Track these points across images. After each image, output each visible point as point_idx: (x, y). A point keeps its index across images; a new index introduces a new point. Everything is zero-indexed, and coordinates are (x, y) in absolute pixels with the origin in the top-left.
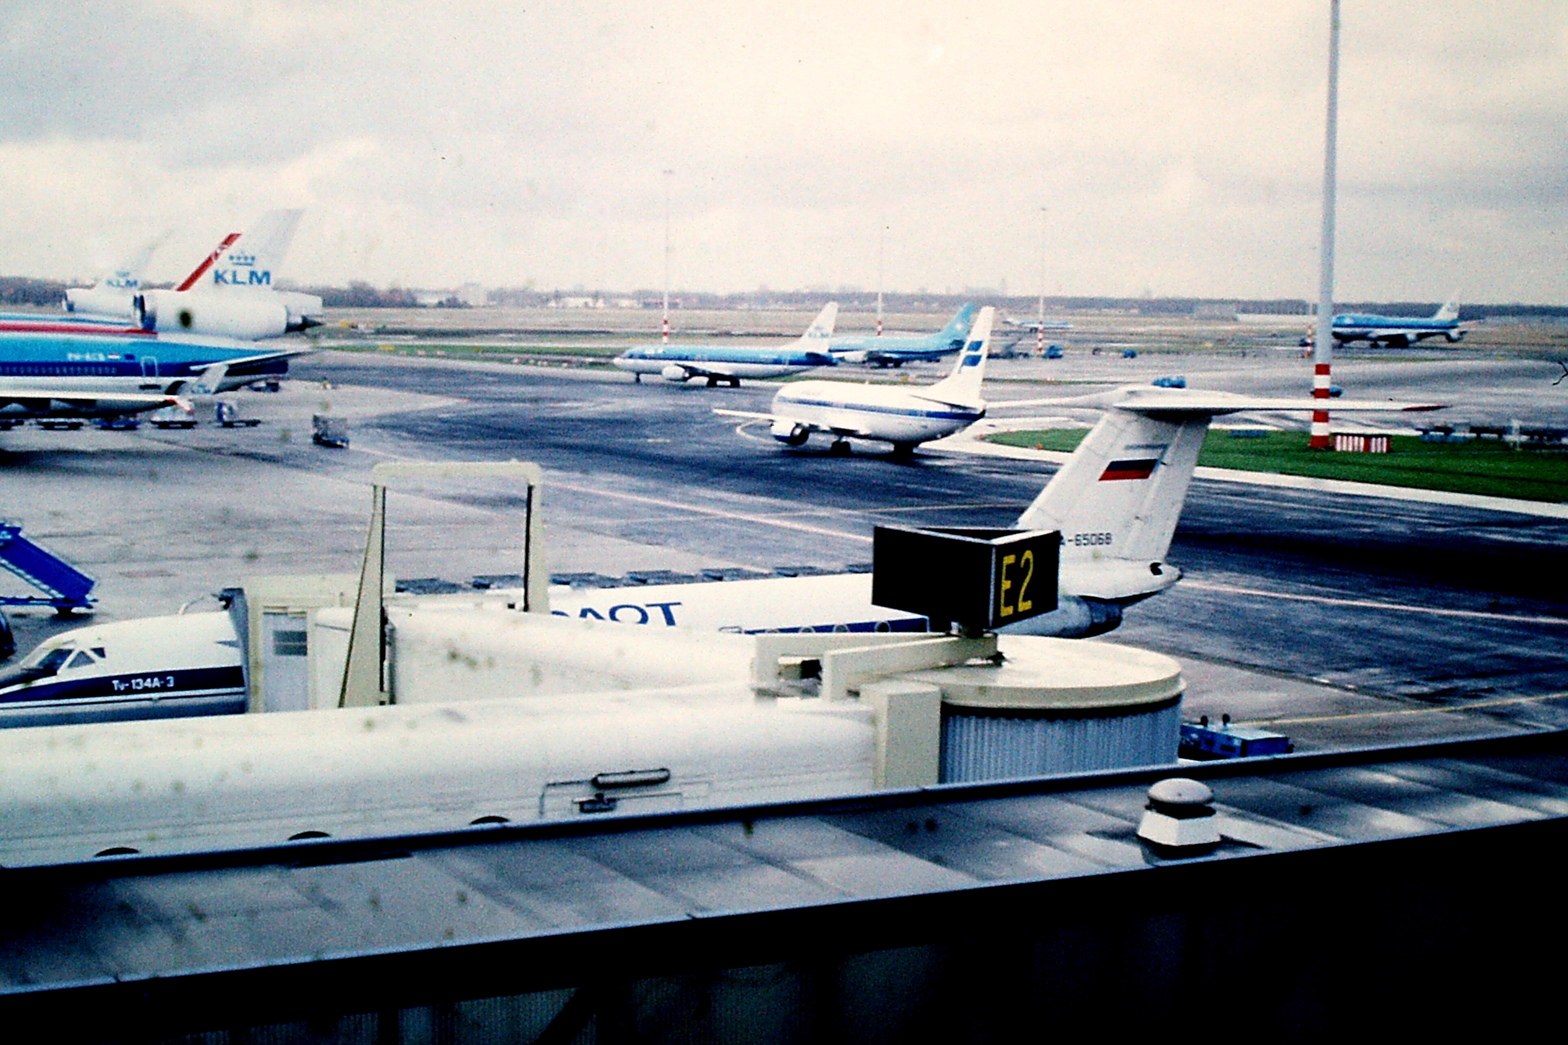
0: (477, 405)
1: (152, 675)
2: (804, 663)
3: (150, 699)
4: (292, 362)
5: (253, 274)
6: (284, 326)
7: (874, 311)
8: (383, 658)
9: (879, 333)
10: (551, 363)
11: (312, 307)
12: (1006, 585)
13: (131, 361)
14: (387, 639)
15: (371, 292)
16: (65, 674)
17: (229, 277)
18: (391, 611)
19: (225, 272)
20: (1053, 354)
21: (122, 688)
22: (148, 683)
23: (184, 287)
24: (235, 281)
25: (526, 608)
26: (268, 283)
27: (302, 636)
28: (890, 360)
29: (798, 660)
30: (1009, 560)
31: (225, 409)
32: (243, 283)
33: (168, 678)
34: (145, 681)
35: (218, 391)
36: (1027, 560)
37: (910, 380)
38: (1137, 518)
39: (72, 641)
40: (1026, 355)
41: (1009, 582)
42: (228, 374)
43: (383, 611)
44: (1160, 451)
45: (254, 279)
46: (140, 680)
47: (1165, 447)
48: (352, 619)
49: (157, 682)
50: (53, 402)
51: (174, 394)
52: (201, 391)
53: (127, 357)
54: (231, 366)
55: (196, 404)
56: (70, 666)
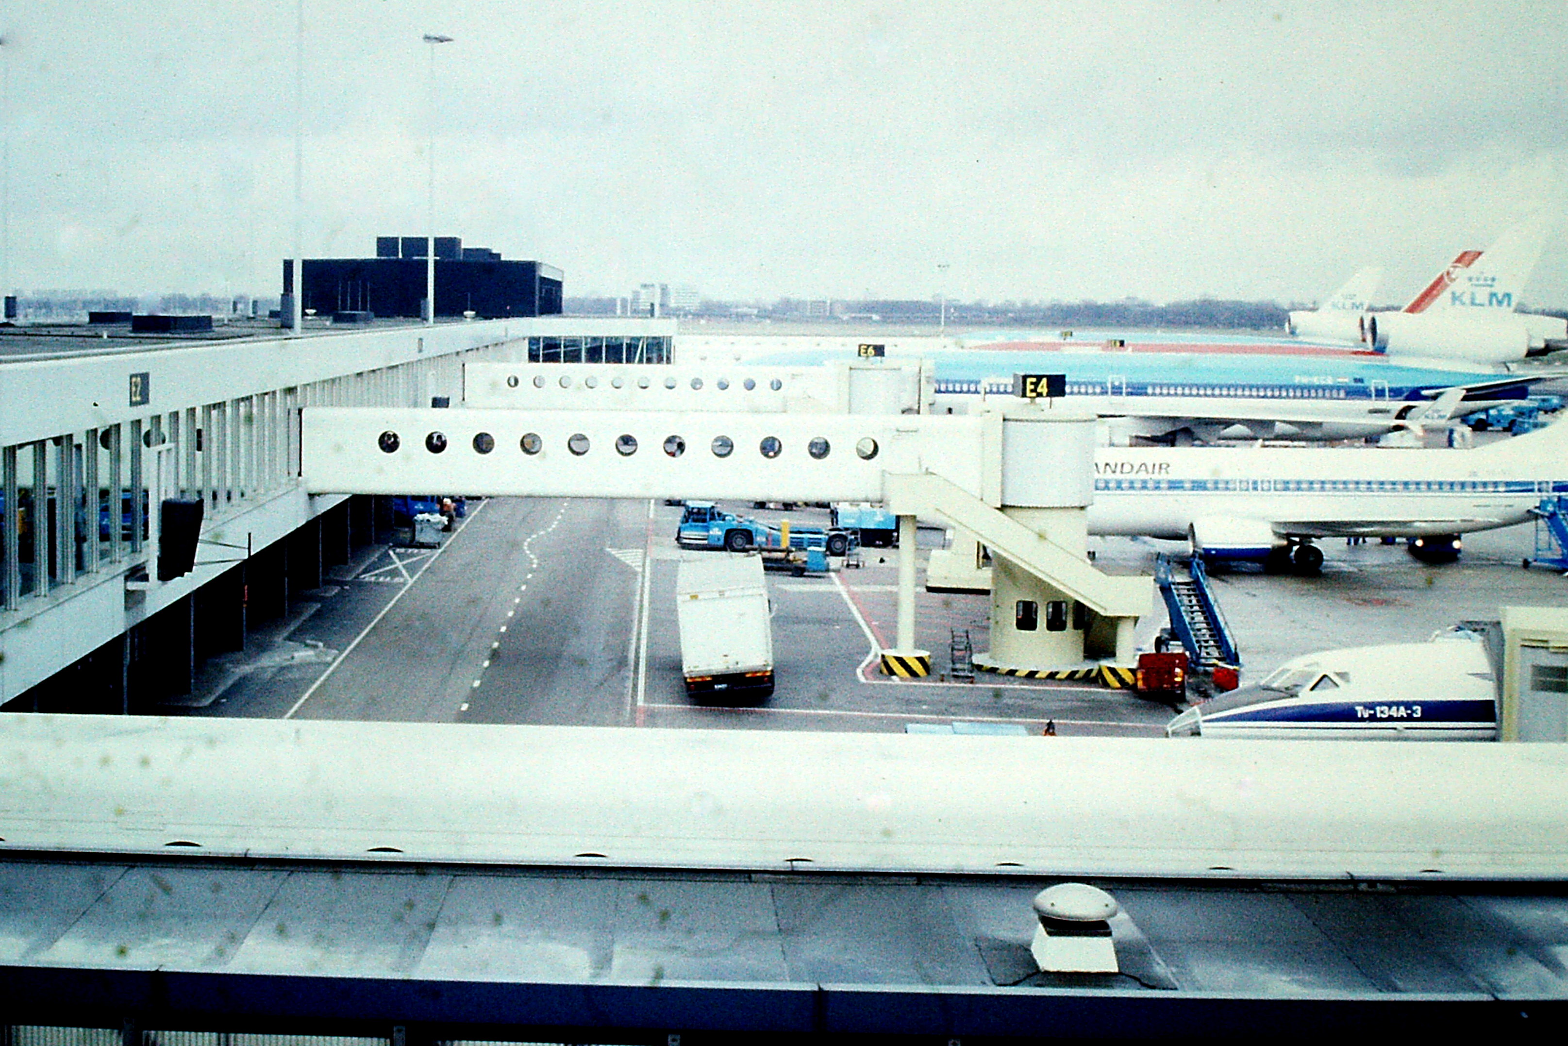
1: (1398, 704)
3: (1395, 729)
4: (1532, 388)
5: (1493, 295)
6: (1525, 351)
11: (1556, 331)
13: (1360, 384)
16: (1307, 697)
21: (1366, 716)
22: (1394, 712)
23: (1414, 308)
24: (1473, 303)
26: (1509, 305)
31: (1456, 435)
32: (1482, 305)
33: (1414, 708)
34: (1390, 708)
35: (1452, 418)
39: (1315, 663)
42: (1465, 399)
45: (1494, 301)
46: (1385, 708)
49: (1403, 712)
50: (1277, 423)
51: (1404, 418)
52: (1436, 415)
53: (1356, 380)
54: (1468, 390)
55: (1427, 430)
56: (1312, 689)
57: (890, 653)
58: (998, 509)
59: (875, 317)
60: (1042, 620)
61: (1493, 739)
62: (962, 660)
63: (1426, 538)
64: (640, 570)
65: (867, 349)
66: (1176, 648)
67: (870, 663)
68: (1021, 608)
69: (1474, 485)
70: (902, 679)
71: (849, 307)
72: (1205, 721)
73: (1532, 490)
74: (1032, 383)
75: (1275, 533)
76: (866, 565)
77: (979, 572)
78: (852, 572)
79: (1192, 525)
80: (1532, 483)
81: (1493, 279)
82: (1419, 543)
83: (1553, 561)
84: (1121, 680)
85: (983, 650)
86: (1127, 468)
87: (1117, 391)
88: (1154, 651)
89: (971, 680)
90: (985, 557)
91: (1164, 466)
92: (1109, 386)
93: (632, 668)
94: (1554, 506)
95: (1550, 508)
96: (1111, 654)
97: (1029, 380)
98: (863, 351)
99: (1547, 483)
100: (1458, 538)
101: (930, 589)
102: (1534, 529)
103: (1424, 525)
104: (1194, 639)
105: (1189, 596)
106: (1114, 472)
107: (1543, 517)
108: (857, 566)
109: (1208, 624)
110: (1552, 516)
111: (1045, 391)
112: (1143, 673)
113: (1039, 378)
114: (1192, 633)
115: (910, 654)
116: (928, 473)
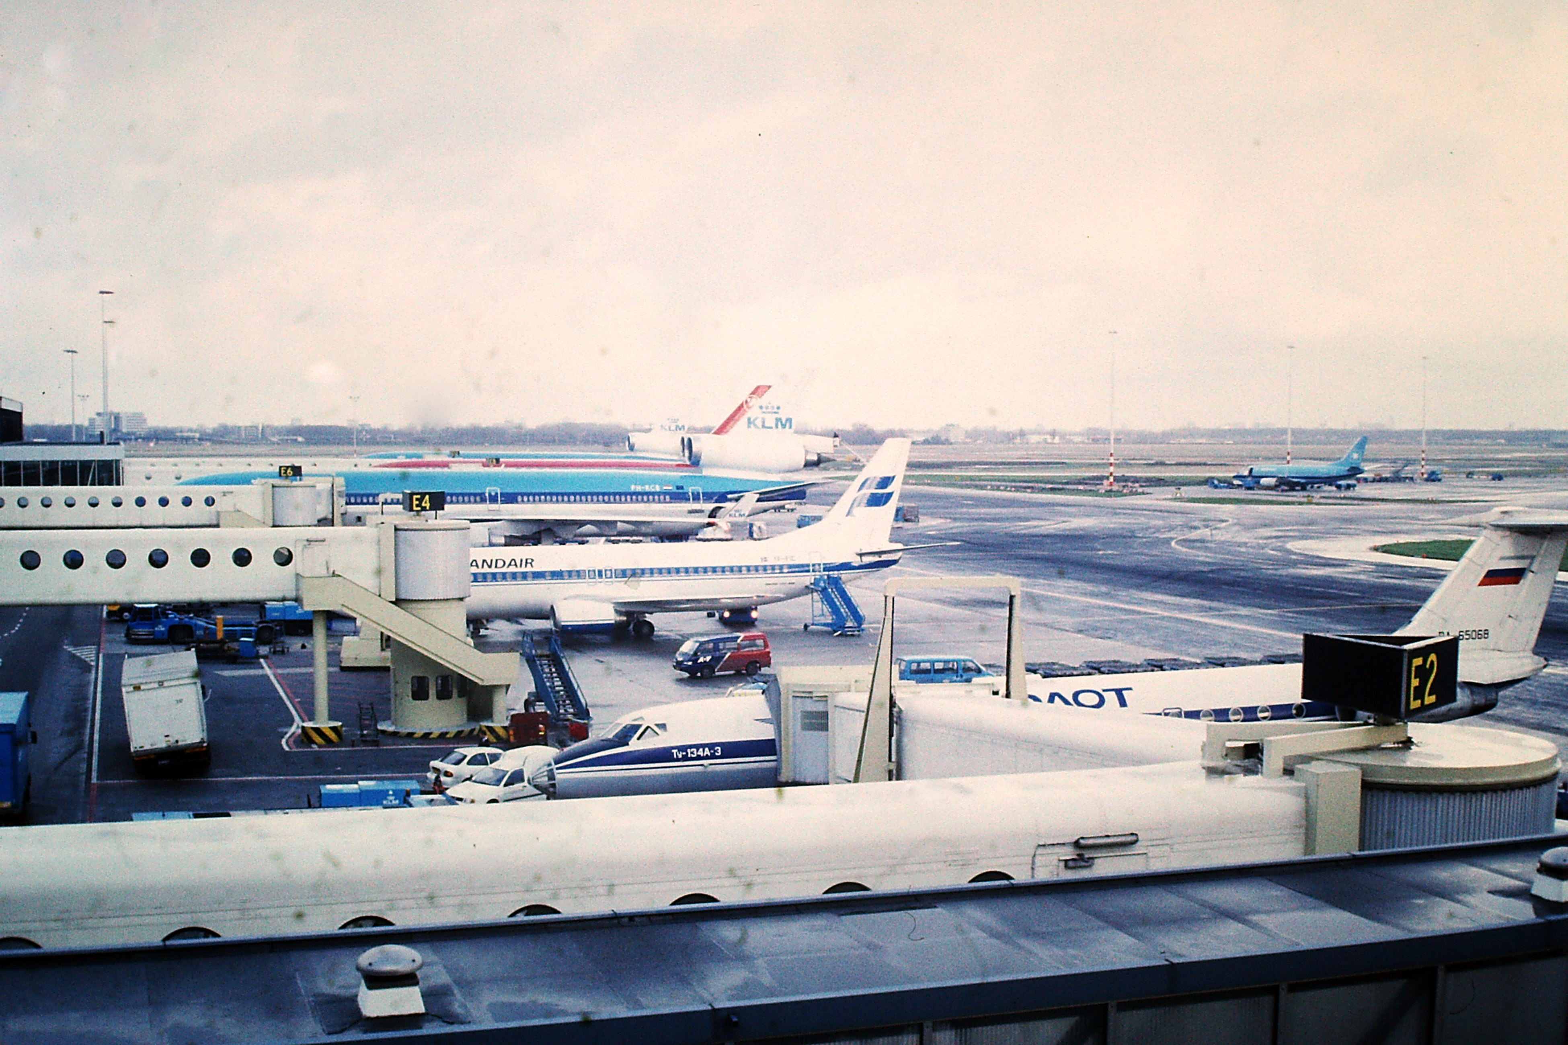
0: (958, 524)
1: (703, 746)
2: (1246, 745)
3: (702, 765)
4: (810, 491)
5: (778, 420)
6: (803, 463)
7: (1284, 443)
8: (891, 735)
9: (1288, 462)
10: (1017, 489)
11: (826, 446)
12: (1415, 682)
13: (681, 491)
14: (895, 719)
15: (870, 432)
16: (635, 745)
17: (759, 423)
18: (897, 696)
19: (756, 419)
20: (1432, 478)
21: (680, 756)
22: (700, 752)
23: (721, 431)
24: (763, 426)
25: (1008, 696)
26: (790, 427)
27: (825, 715)
28: (1298, 484)
29: (1242, 744)
30: (1417, 662)
31: (755, 528)
32: (771, 428)
33: (717, 748)
34: (698, 750)
35: (749, 515)
36: (1432, 662)
37: (1314, 501)
38: (1510, 616)
39: (642, 718)
40: (1411, 479)
41: (1418, 680)
42: (759, 500)
43: (891, 697)
44: (1528, 561)
46: (695, 750)
47: (1533, 558)
48: (866, 701)
49: (707, 752)
50: (619, 524)
51: (715, 517)
52: (737, 514)
53: (678, 488)
54: (760, 494)
55: (734, 525)
56: (639, 739)
57: (309, 724)
58: (392, 602)
59: (300, 439)
60: (432, 692)
62: (367, 727)
63: (733, 611)
64: (93, 663)
65: (286, 471)
66: (540, 708)
67: (293, 734)
68: (415, 681)
69: (765, 568)
70: (320, 746)
71: (278, 431)
72: (557, 769)
73: (808, 571)
74: (417, 499)
75: (617, 611)
76: (290, 650)
77: (383, 653)
78: (275, 658)
79: (552, 607)
80: (808, 565)
81: (778, 408)
82: (727, 614)
83: (825, 625)
84: (497, 736)
85: (387, 718)
86: (500, 563)
87: (493, 499)
88: (523, 711)
89: (376, 743)
90: (387, 641)
91: (529, 561)
92: (487, 495)
93: (86, 750)
94: (824, 582)
95: (822, 584)
96: (489, 716)
97: (415, 497)
98: (283, 472)
99: (819, 565)
100: (756, 609)
101: (344, 669)
102: (810, 601)
103: (729, 601)
104: (554, 700)
105: (550, 666)
106: (490, 567)
107: (817, 591)
108: (283, 652)
109: (565, 687)
110: (824, 590)
111: (428, 505)
112: (514, 730)
113: (423, 495)
114: (552, 695)
115: (324, 723)
116: (334, 574)
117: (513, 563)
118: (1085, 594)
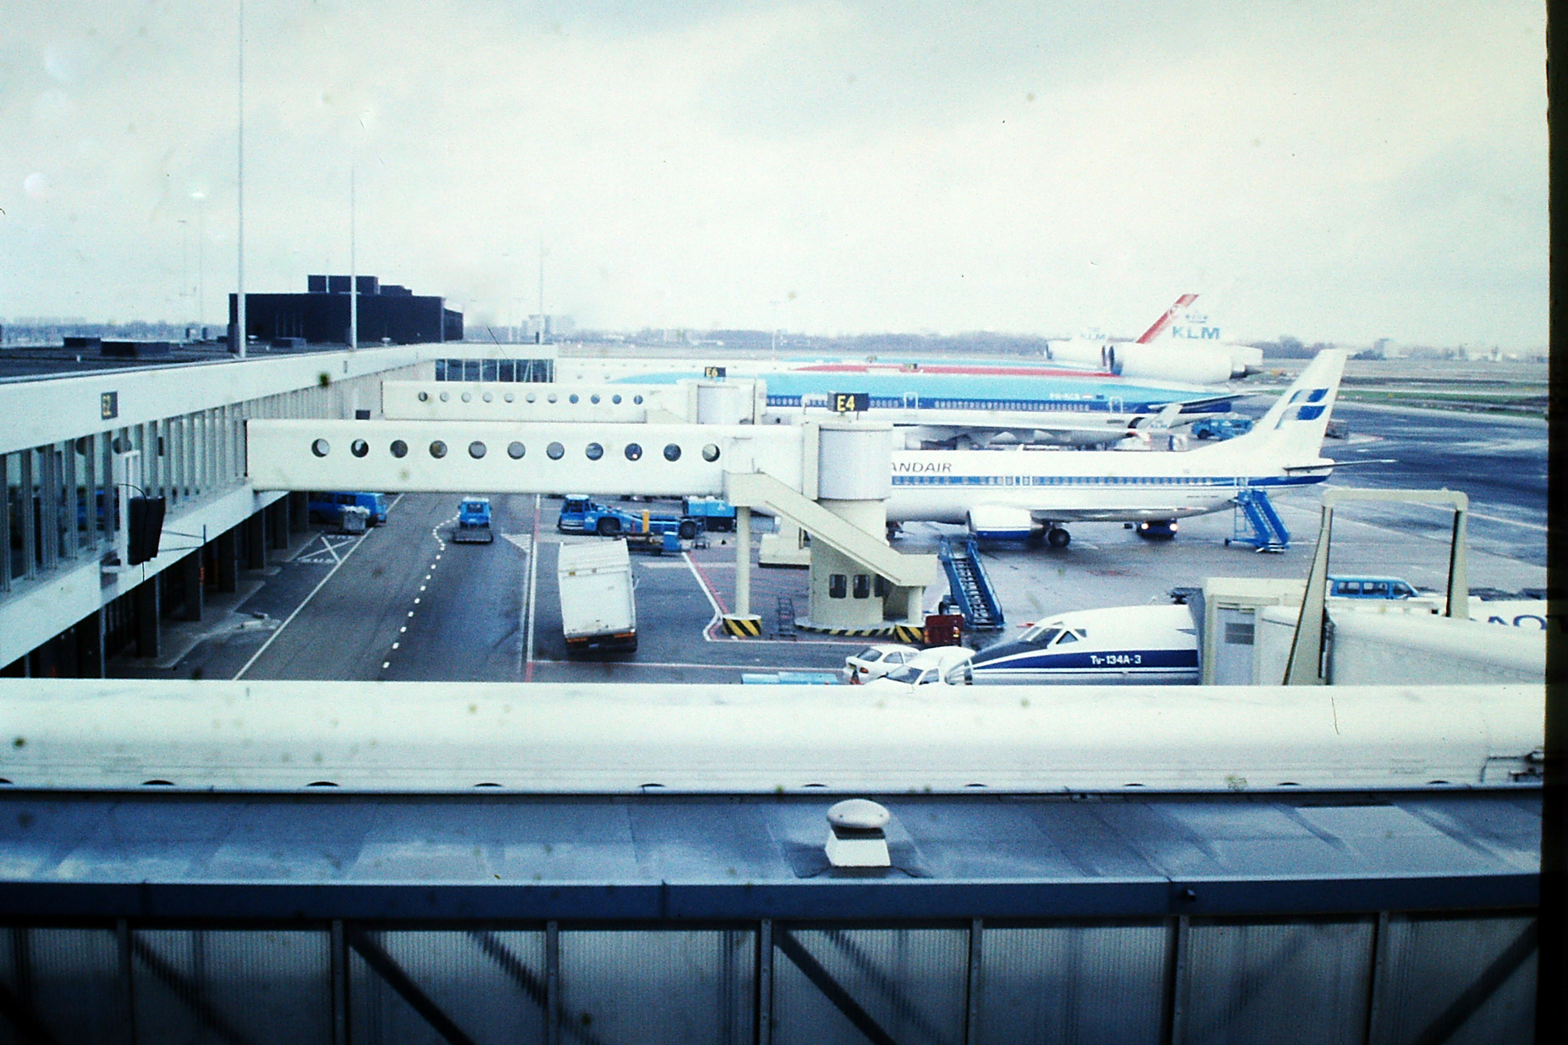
0: (1390, 442)
1: (1123, 653)
3: (1121, 673)
4: (1234, 403)
5: (1205, 330)
6: (1229, 375)
8: (1322, 649)
10: (1456, 408)
11: (1254, 359)
13: (1101, 400)
14: (1327, 634)
15: (1298, 345)
16: (1053, 649)
18: (1330, 611)
19: (1181, 328)
21: (1099, 662)
22: (1120, 660)
23: (1143, 339)
24: (1189, 337)
25: (1448, 614)
27: (1250, 628)
31: (1175, 441)
32: (1196, 337)
33: (1136, 656)
34: (1117, 657)
35: (1171, 427)
39: (1061, 623)
42: (1182, 412)
43: (1325, 611)
45: (1206, 335)
46: (1113, 657)
48: (1298, 615)
49: (1127, 659)
50: (1037, 432)
51: (1134, 427)
52: (1159, 425)
53: (1098, 397)
54: (1185, 405)
55: (1153, 437)
56: (1058, 643)
57: (729, 617)
58: (815, 501)
59: (720, 343)
60: (850, 591)
61: (1195, 682)
62: (787, 622)
63: (1151, 523)
64: (528, 551)
65: (711, 372)
66: (955, 611)
67: (715, 625)
68: (833, 580)
69: (1187, 480)
70: (740, 638)
71: (699, 336)
72: (975, 669)
73: (1232, 485)
74: (842, 400)
75: (1035, 520)
76: (711, 546)
77: (801, 551)
78: (699, 552)
79: (968, 514)
80: (1232, 479)
81: (1205, 318)
82: (1145, 526)
83: (1247, 540)
84: (912, 637)
85: (804, 614)
86: (918, 467)
87: (911, 404)
88: (937, 613)
89: (794, 638)
90: (806, 539)
91: (947, 466)
92: (905, 400)
93: (522, 631)
94: (1249, 497)
95: (1246, 499)
96: (904, 616)
97: (840, 398)
98: (708, 372)
99: (1244, 478)
100: (1175, 522)
101: (762, 565)
102: (1233, 516)
103: (1149, 512)
104: (969, 603)
105: (965, 569)
106: (908, 470)
107: (1240, 505)
108: (704, 547)
109: (980, 592)
110: (1248, 504)
111: (852, 406)
112: (929, 631)
113: (848, 396)
114: (967, 599)
115: (745, 617)
116: (759, 472)
117: (931, 467)
118: (1526, 519)
